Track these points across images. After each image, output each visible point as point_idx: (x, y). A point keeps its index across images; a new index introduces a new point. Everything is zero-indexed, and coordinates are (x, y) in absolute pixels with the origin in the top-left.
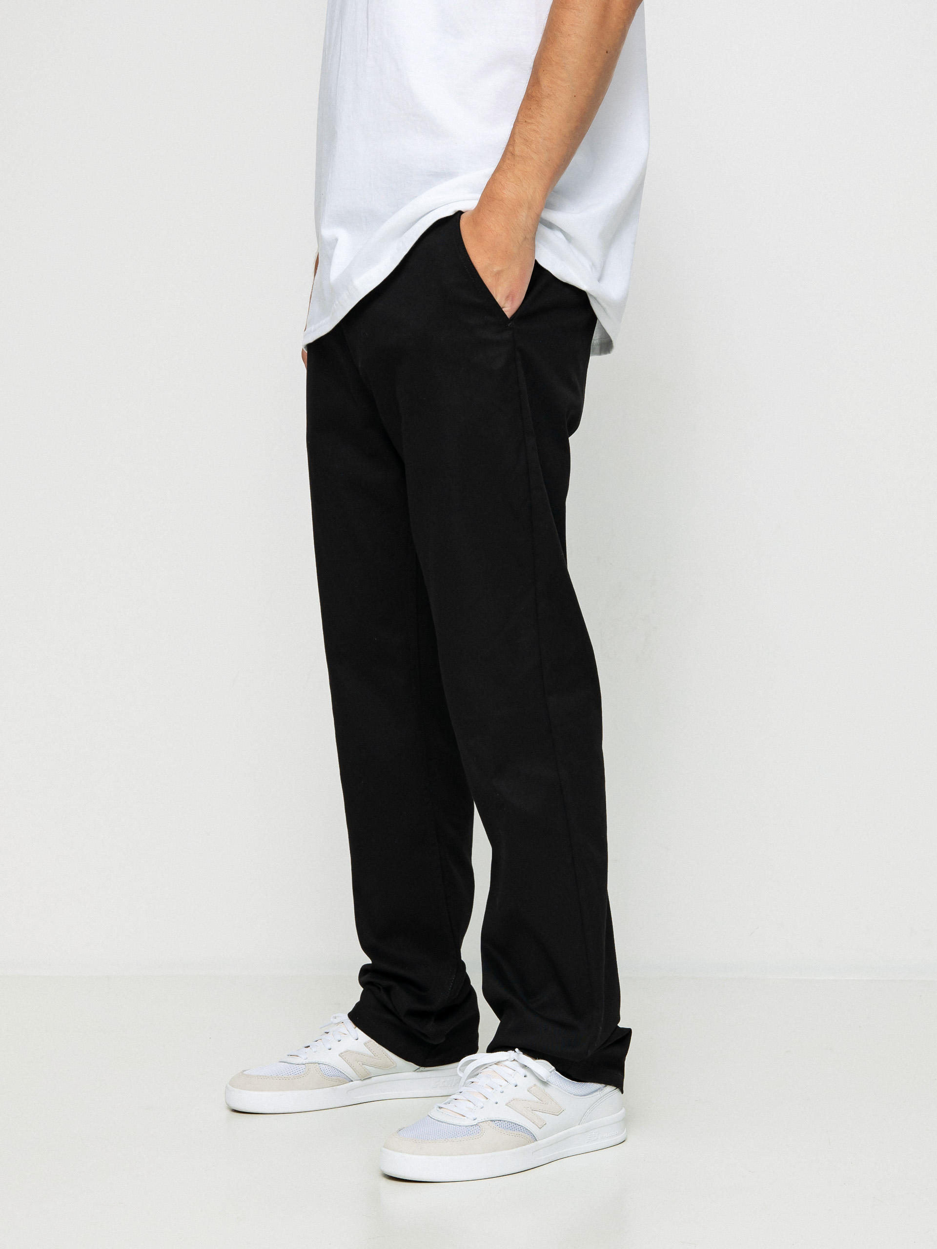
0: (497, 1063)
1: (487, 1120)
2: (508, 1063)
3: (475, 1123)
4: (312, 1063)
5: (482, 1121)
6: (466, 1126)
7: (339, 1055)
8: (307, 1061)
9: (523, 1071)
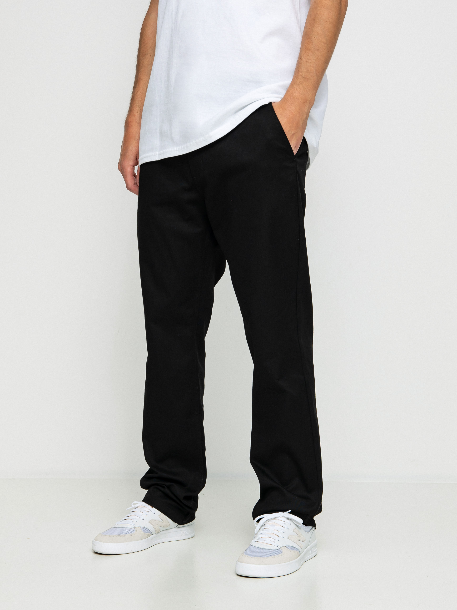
0: (274, 519)
1: (283, 546)
2: (280, 518)
3: (278, 548)
4: (137, 527)
5: (281, 547)
6: (275, 550)
7: (149, 522)
8: (135, 526)
9: (289, 522)
